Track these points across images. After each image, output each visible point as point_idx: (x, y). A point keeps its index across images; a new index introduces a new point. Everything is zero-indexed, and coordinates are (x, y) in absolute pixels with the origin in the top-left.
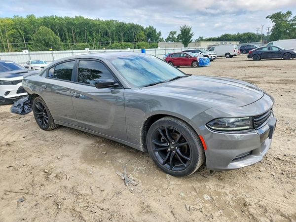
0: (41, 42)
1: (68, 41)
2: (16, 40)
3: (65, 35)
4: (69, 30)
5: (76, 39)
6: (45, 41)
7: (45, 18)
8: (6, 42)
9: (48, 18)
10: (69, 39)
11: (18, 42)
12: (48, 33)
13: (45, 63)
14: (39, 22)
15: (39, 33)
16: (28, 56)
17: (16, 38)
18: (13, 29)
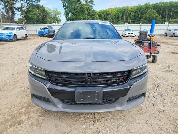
0: (147, 19)
1: (167, 18)
2: (135, 18)
3: (166, 14)
4: (170, 11)
5: (173, 17)
6: (149, 19)
7: (156, 4)
8: (130, 19)
9: (158, 4)
10: (168, 17)
11: (135, 19)
12: (153, 13)
13: (132, 31)
14: (151, 7)
15: (148, 14)
16: (127, 27)
17: (136, 17)
18: (135, 12)
